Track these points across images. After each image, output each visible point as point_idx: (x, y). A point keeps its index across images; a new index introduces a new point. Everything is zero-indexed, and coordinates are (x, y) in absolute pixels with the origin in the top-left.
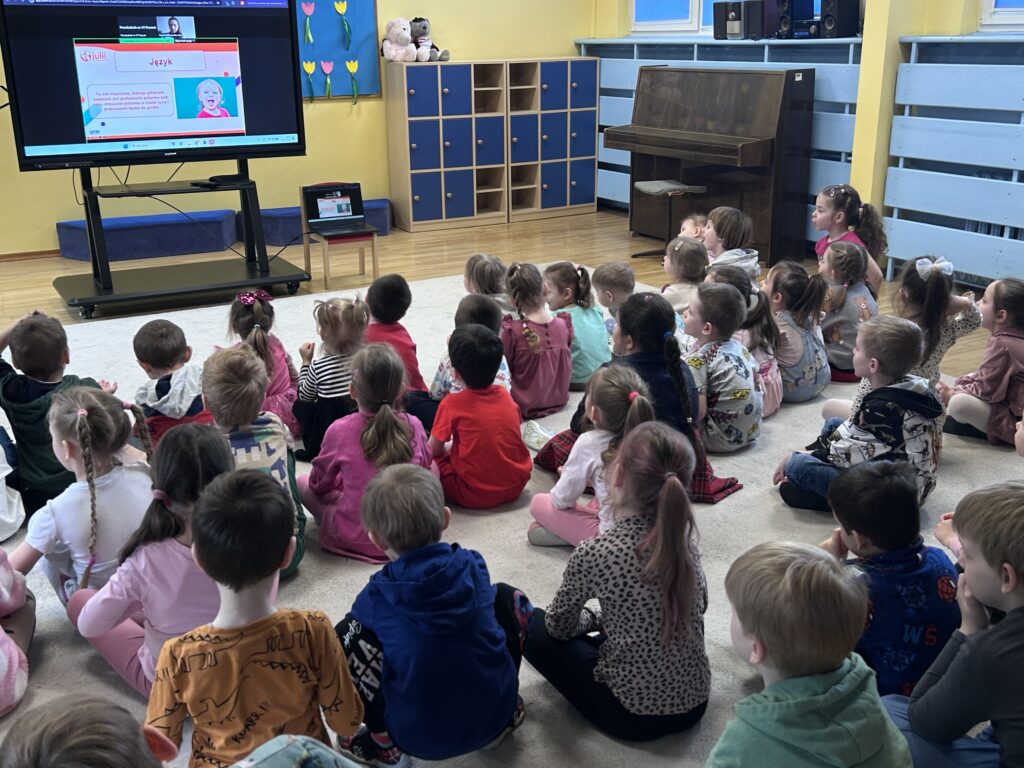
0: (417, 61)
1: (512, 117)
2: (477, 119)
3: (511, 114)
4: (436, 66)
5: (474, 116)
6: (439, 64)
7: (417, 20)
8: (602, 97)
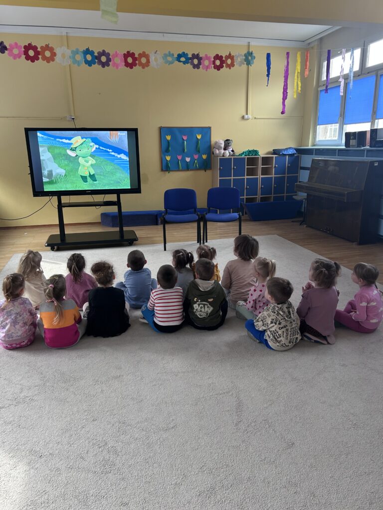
0: (223, 156)
1: (262, 178)
2: (247, 178)
3: (261, 176)
4: (231, 158)
5: (246, 177)
6: (232, 157)
7: (227, 140)
8: (301, 170)
